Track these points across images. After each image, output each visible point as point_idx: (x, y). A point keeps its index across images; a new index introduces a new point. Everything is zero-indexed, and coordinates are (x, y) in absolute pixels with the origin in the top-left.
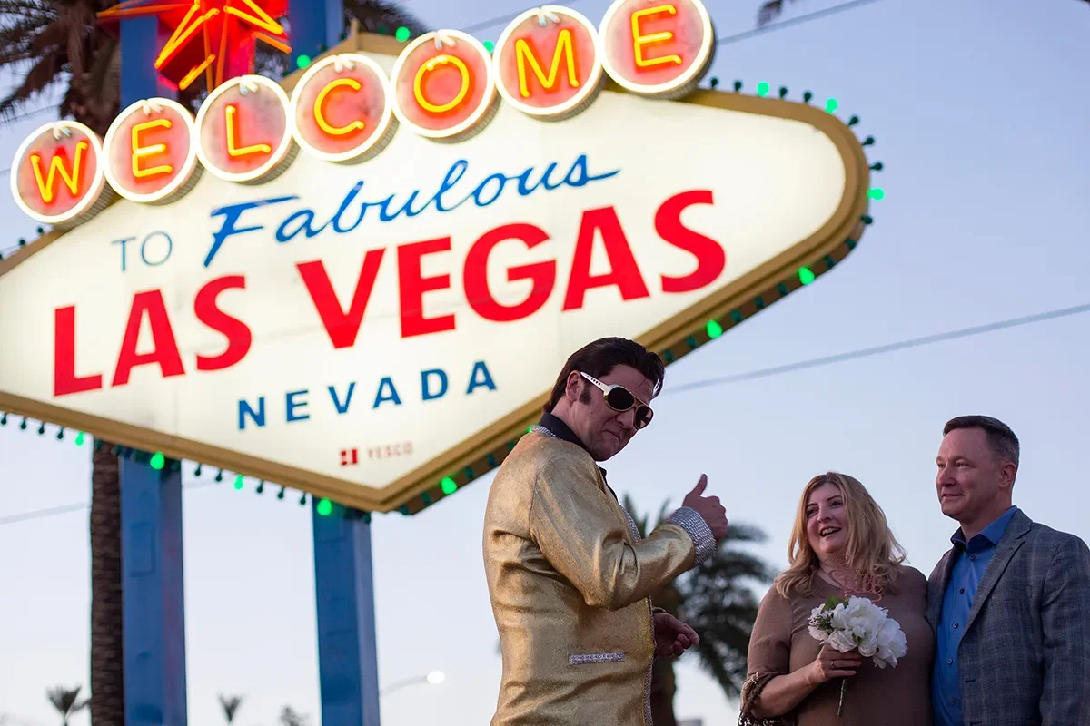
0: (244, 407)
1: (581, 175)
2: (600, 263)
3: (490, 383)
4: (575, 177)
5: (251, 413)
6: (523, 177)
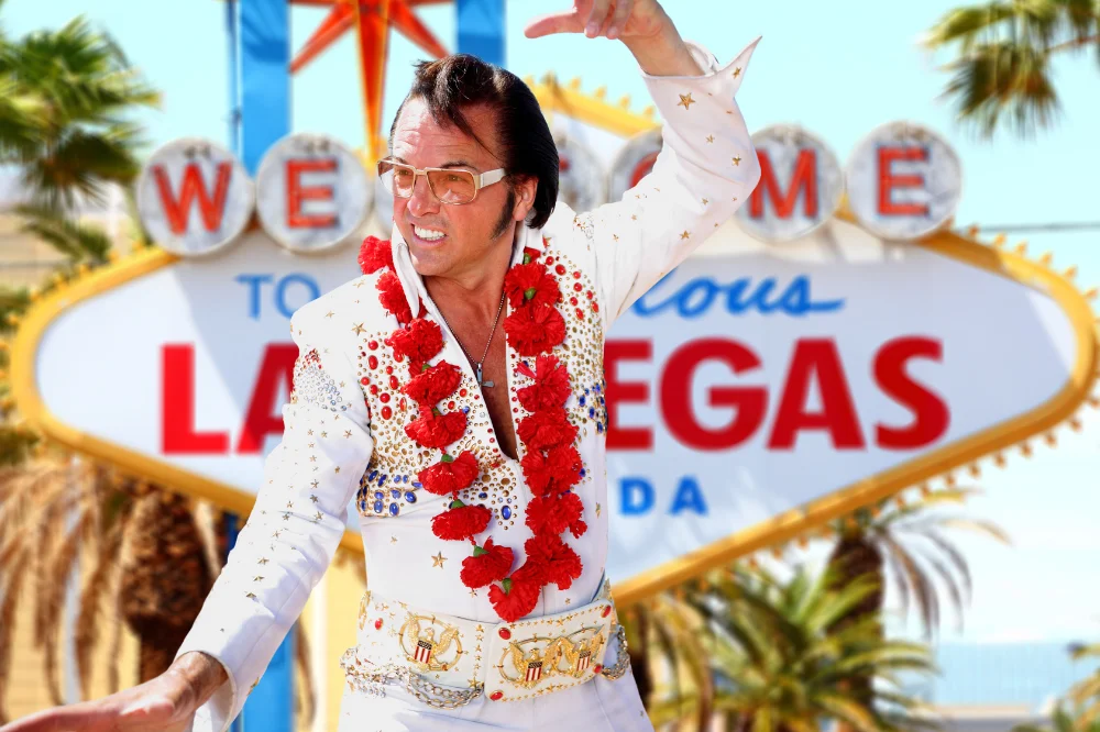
1: (799, 299)
2: (813, 402)
4: (795, 300)
6: (735, 291)
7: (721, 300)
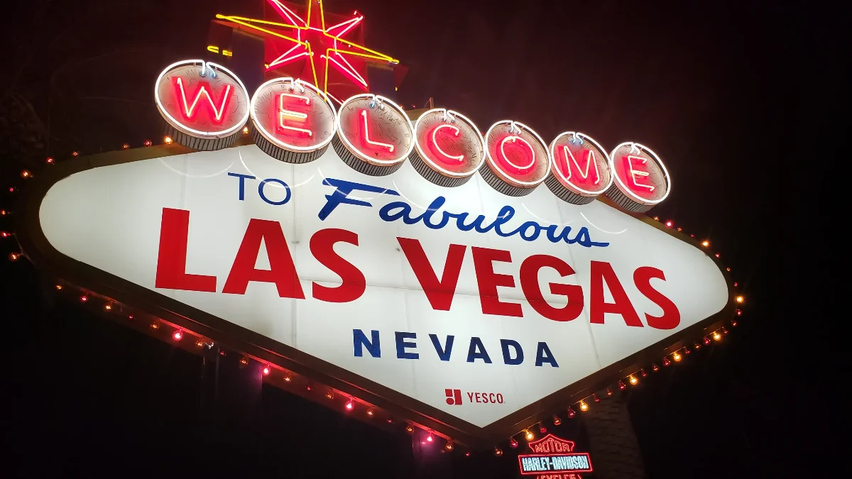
0: (358, 336)
1: (585, 239)
3: (551, 360)
5: (366, 343)
6: (551, 229)
7: (543, 233)
